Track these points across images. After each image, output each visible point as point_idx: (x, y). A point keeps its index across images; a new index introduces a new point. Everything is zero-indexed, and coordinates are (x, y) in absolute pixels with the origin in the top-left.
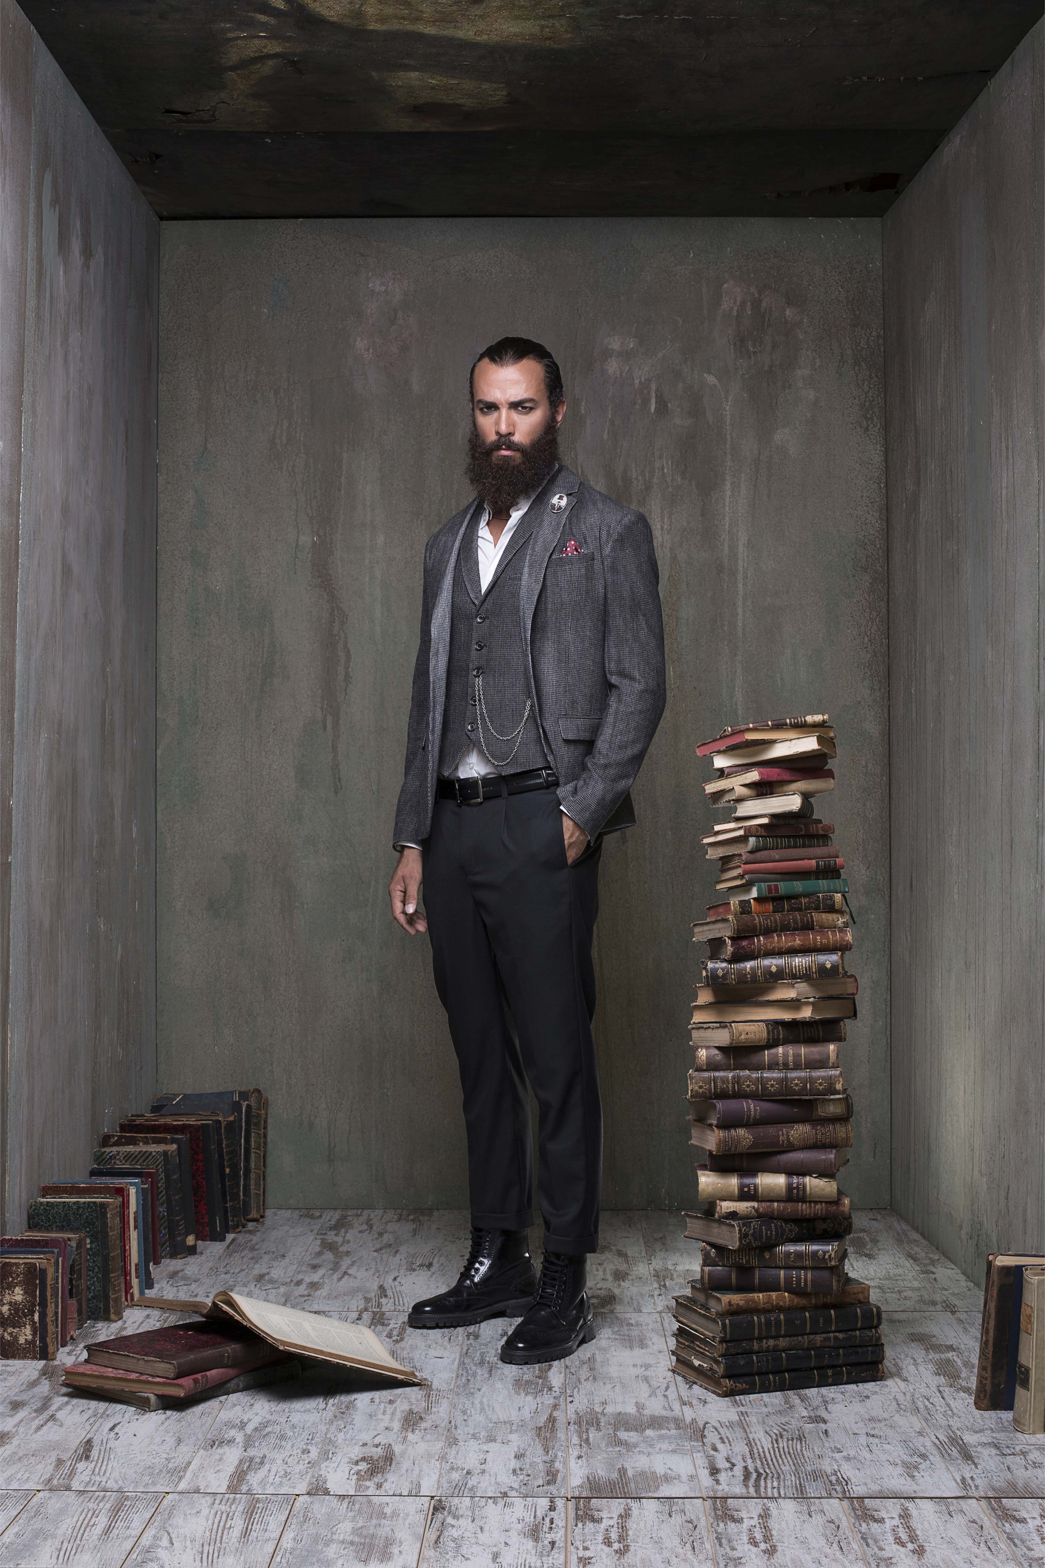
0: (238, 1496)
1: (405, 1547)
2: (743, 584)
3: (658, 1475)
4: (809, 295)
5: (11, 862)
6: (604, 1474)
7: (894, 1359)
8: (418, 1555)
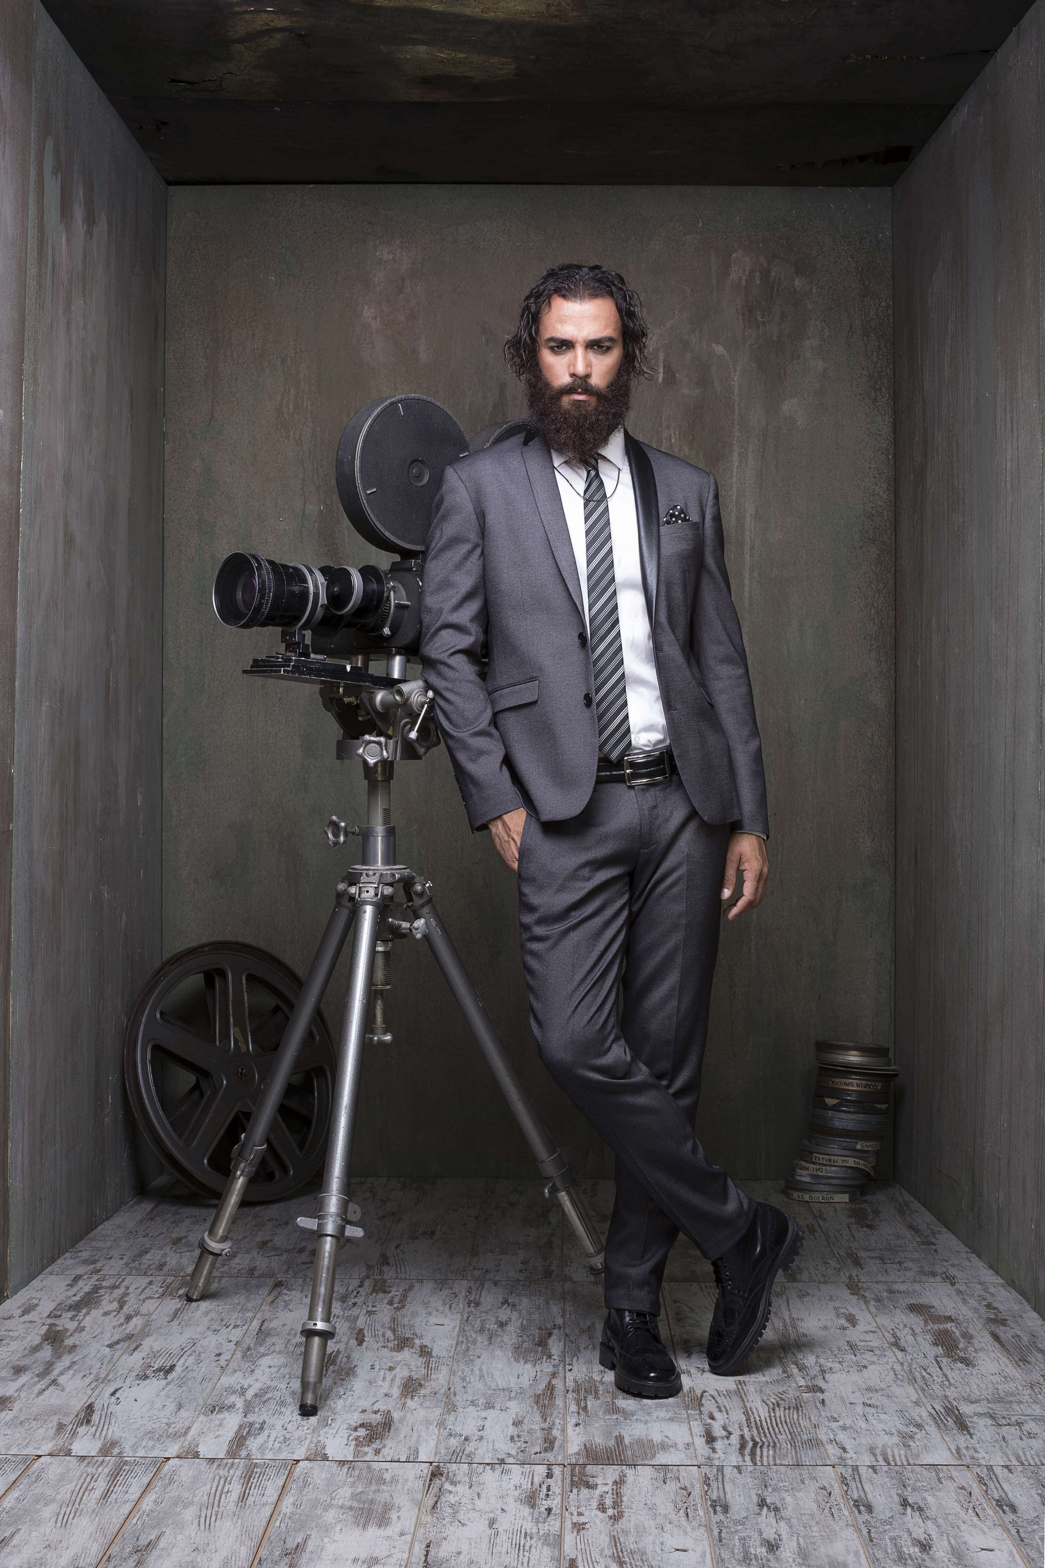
0: (236, 1461)
1: (403, 1513)
2: (750, 555)
3: (655, 1443)
4: (818, 265)
5: (12, 831)
6: (601, 1441)
7: (892, 1329)
8: (415, 1520)
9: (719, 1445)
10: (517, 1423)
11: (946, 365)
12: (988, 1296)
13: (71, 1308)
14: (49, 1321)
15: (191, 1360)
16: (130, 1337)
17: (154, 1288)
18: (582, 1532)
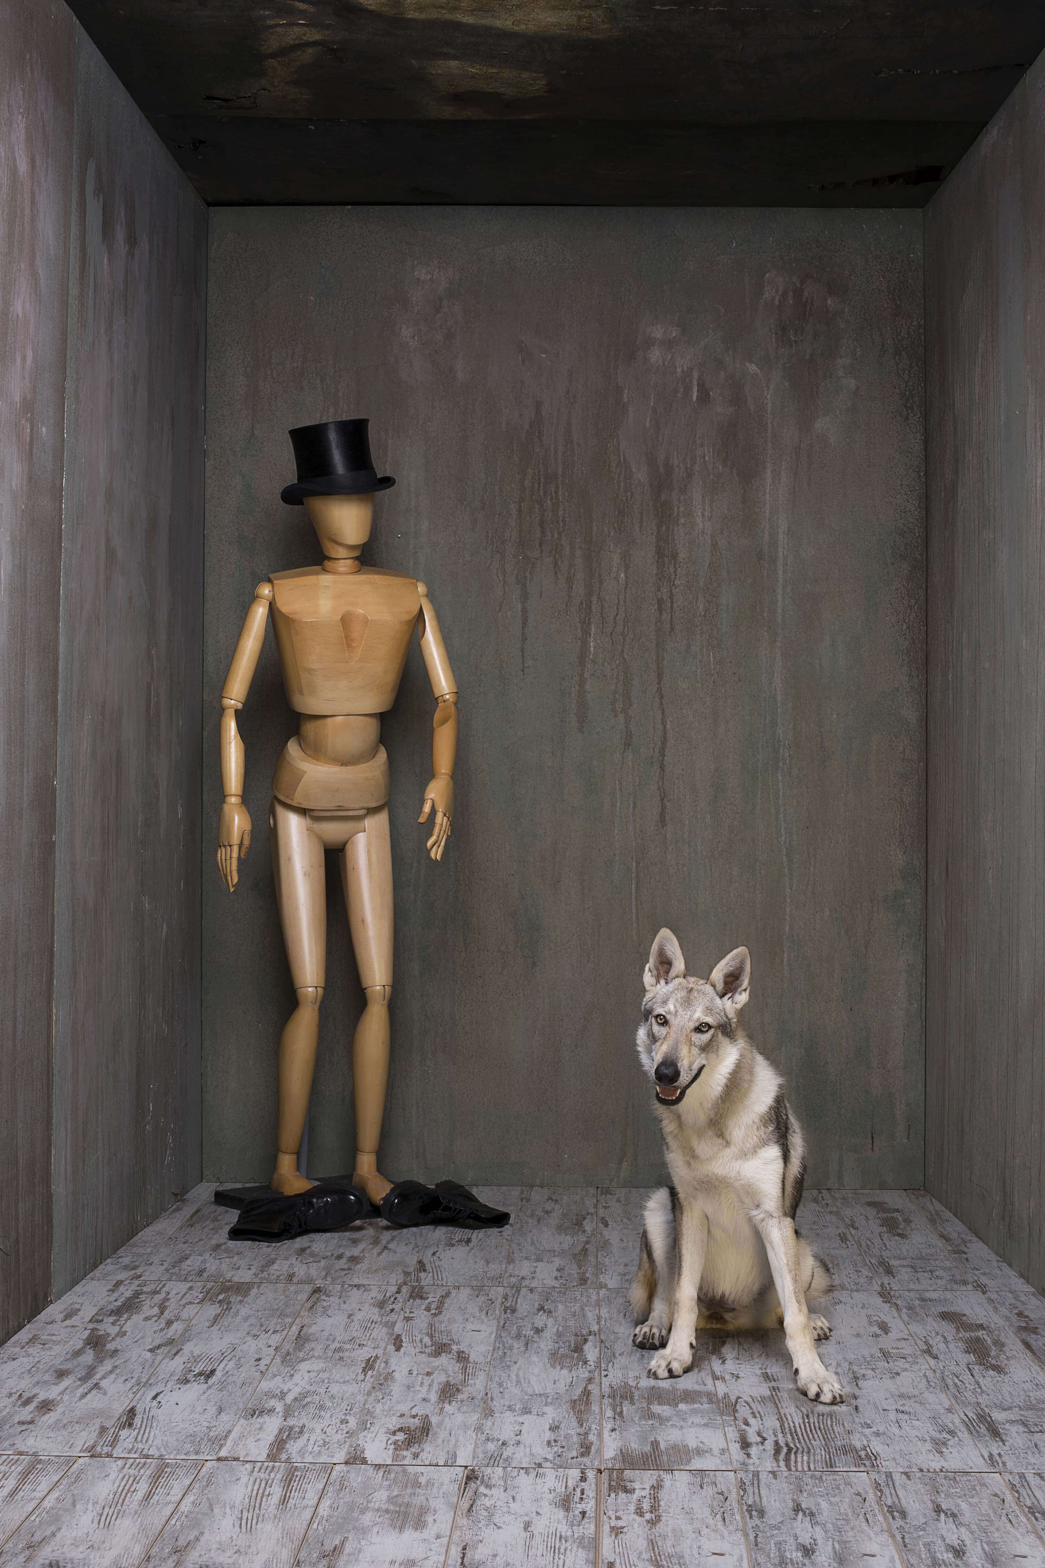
0: (277, 1464)
1: (439, 1516)
2: (783, 572)
3: (690, 1448)
4: (850, 285)
5: (55, 841)
6: (636, 1446)
7: (925, 1337)
8: (451, 1523)
9: (754, 1451)
10: (554, 1428)
11: (977, 383)
12: (1019, 1304)
13: (112, 1313)
14: (91, 1326)
15: (231, 1365)
16: (171, 1342)
17: (194, 1293)
18: (620, 1536)
